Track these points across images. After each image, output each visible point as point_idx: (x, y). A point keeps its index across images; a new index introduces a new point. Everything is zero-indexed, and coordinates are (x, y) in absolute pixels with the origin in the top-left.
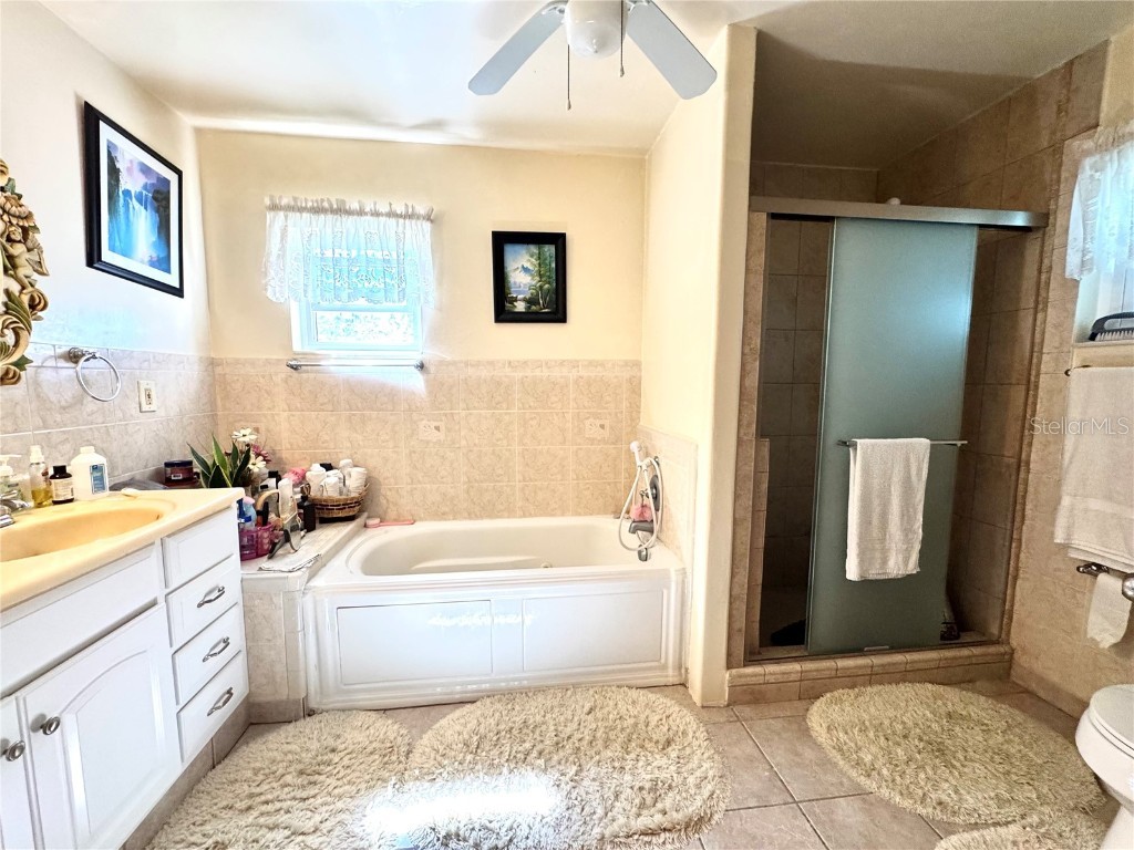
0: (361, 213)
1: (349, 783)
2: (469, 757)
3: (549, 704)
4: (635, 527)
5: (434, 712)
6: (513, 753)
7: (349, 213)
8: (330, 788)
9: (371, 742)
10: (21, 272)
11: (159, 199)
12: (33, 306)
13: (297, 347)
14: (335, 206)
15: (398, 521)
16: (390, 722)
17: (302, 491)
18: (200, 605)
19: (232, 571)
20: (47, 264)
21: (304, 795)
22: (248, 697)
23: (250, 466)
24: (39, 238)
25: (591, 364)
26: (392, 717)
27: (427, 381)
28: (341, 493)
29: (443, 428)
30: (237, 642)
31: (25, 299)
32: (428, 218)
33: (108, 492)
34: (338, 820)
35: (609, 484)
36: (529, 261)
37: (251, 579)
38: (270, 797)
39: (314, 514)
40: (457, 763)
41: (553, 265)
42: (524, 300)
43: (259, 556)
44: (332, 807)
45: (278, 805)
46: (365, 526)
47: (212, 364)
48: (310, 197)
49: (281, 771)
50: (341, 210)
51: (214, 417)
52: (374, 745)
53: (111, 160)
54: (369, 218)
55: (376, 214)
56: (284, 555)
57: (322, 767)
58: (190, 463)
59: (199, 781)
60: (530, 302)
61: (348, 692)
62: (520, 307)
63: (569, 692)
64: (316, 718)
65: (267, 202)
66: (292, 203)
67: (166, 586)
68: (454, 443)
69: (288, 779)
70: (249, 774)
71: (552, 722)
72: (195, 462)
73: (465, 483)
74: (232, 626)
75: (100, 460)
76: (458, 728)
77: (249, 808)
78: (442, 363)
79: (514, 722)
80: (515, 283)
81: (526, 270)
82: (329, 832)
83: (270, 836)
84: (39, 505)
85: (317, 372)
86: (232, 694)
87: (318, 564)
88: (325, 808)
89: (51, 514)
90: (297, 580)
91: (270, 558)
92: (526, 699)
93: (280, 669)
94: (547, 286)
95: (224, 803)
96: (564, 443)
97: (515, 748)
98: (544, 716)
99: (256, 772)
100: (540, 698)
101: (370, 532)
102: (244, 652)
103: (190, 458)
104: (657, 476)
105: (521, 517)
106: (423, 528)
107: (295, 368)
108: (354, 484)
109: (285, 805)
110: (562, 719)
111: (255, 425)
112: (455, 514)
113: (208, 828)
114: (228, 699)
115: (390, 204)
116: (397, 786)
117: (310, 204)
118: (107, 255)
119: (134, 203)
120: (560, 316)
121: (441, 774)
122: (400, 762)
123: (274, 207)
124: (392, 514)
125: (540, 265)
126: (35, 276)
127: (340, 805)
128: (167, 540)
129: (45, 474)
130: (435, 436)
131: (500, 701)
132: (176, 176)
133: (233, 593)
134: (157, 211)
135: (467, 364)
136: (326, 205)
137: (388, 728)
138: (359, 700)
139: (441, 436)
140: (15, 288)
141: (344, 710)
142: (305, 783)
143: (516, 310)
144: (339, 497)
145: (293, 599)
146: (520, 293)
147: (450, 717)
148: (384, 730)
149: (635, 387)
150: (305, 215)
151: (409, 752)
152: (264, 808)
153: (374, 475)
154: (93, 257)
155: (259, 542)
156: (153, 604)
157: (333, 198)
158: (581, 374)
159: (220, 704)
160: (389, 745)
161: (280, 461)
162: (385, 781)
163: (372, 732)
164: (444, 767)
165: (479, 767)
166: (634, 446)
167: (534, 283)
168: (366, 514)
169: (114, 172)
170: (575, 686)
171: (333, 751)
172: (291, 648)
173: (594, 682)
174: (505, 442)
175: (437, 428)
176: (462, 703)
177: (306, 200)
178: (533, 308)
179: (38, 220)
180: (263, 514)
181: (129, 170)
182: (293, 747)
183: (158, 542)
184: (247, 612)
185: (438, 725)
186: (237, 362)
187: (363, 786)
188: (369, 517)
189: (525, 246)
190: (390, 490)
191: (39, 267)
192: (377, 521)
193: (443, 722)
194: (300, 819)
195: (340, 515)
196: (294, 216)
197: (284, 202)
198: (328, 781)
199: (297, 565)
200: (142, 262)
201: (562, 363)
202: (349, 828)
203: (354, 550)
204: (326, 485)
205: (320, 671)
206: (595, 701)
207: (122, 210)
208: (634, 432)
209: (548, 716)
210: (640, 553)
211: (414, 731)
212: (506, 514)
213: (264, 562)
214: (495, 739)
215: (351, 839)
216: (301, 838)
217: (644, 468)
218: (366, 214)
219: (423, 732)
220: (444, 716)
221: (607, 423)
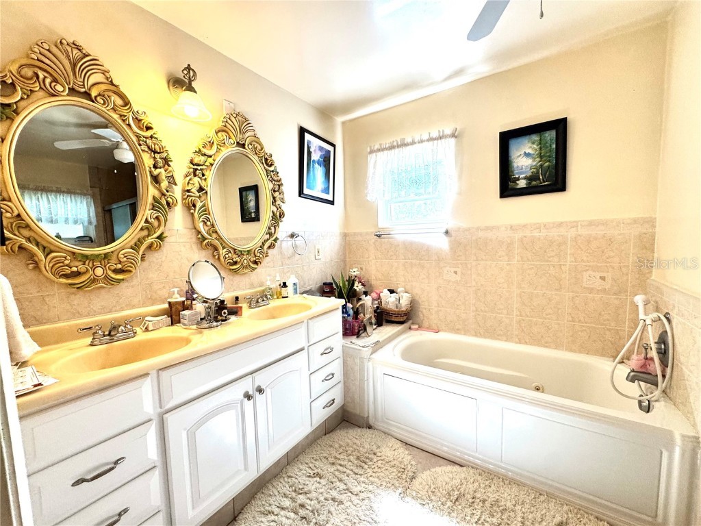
0: (413, 143)
1: (378, 477)
2: (449, 504)
3: (522, 497)
4: (634, 376)
5: (434, 459)
6: (482, 520)
7: (407, 145)
8: (369, 475)
9: (394, 460)
10: (277, 203)
11: (326, 161)
12: (280, 217)
13: (380, 225)
14: (399, 143)
15: (429, 329)
16: (407, 452)
17: (379, 303)
18: (322, 354)
19: (338, 341)
20: (285, 199)
21: (356, 471)
22: (343, 406)
23: (355, 287)
24: (283, 188)
25: (591, 224)
26: (409, 450)
27: (450, 242)
28: (397, 307)
29: (459, 273)
30: (339, 376)
31: (278, 214)
32: (453, 135)
33: (298, 295)
34: (368, 496)
35: (609, 330)
36: (531, 147)
37: (347, 347)
38: (342, 463)
39: (383, 317)
40: (440, 503)
41: (554, 146)
42: (525, 178)
43: (353, 335)
44: (367, 486)
45: (345, 470)
46: (410, 328)
47: (345, 235)
48: (387, 142)
49: (349, 452)
50: (403, 145)
51: (345, 261)
52: (395, 462)
53: (309, 148)
54: (417, 145)
55: (421, 141)
56: (363, 337)
57: (367, 460)
58: (332, 284)
59: (318, 439)
60: (529, 179)
61: (388, 423)
62: (522, 184)
63: (542, 498)
64: (370, 431)
65: (369, 150)
66: (379, 148)
67: (309, 342)
68: (466, 283)
69: (352, 458)
70: (337, 446)
71: (520, 515)
72: (334, 285)
73: (473, 311)
74: (336, 368)
75: (296, 281)
76: (447, 480)
77: (333, 464)
78: (458, 230)
79: (489, 497)
80: (518, 167)
81: (527, 155)
82: (363, 500)
83: (338, 484)
84: (278, 298)
85: (389, 238)
86: (334, 402)
87: (377, 346)
88: (363, 485)
89: (281, 302)
90: (366, 352)
91: (357, 337)
92: (501, 484)
93: (356, 396)
94: (547, 164)
95: (325, 455)
96: (560, 289)
97: (483, 517)
98: (515, 506)
99: (340, 446)
100: (515, 489)
101: (412, 332)
102: (342, 382)
103: (332, 282)
104: (666, 332)
105: (517, 343)
106: (444, 336)
107: (379, 236)
108: (404, 303)
109: (348, 471)
110: (531, 516)
111: (359, 266)
112: (466, 332)
113: (317, 463)
114: (332, 404)
115: (429, 133)
116: (402, 495)
117: (387, 146)
118: (306, 191)
119: (316, 165)
120: (559, 186)
121: (428, 504)
122: (406, 481)
123: (372, 152)
124: (426, 324)
125: (541, 149)
126: (281, 204)
127: (370, 488)
128: (310, 321)
129: (280, 285)
130: (454, 278)
131: (480, 475)
132: (333, 148)
133: (338, 351)
134: (325, 166)
135: (478, 229)
136: (395, 144)
137: (404, 455)
138: (393, 431)
139: (458, 278)
140: (275, 209)
141: (385, 433)
142: (358, 465)
143: (519, 187)
144: (396, 309)
145: (362, 362)
146: (521, 173)
147: (444, 468)
148: (402, 456)
149: (647, 243)
150: (385, 152)
151: (413, 478)
152: (339, 467)
153: (417, 298)
154: (301, 193)
155: (352, 328)
156: (302, 349)
157: (397, 138)
158: (580, 233)
159: (328, 405)
160: (403, 466)
161: (371, 286)
162: (396, 488)
163: (396, 454)
164: (431, 500)
165: (454, 514)
166: (639, 300)
167: (534, 164)
168: (411, 321)
169: (309, 153)
170: (550, 496)
171: (375, 454)
172: (362, 389)
173: (569, 501)
174: (506, 285)
175: (456, 273)
176: (454, 463)
177: (386, 144)
178: (534, 183)
179: (283, 181)
180: (356, 313)
181: (315, 151)
182: (358, 442)
183: (306, 321)
184: (345, 363)
185: (433, 470)
186: (355, 234)
187: (384, 484)
188: (413, 323)
189: (528, 137)
190: (425, 309)
191: (283, 200)
192: (416, 326)
193: (438, 469)
194: (351, 483)
195: (396, 320)
196: (380, 154)
197: (376, 148)
198: (368, 470)
199: (366, 344)
200: (318, 191)
201: (560, 224)
202: (373, 505)
203: (398, 343)
204: (389, 301)
205: (375, 406)
206: (568, 518)
207: (311, 169)
208: (642, 285)
209: (518, 508)
210: (640, 402)
211: (419, 465)
212: (505, 338)
213: (354, 339)
214: (471, 500)
215: (371, 511)
216: (350, 494)
217: (648, 322)
218: (416, 143)
219: (424, 470)
220: (440, 466)
221: (609, 276)
